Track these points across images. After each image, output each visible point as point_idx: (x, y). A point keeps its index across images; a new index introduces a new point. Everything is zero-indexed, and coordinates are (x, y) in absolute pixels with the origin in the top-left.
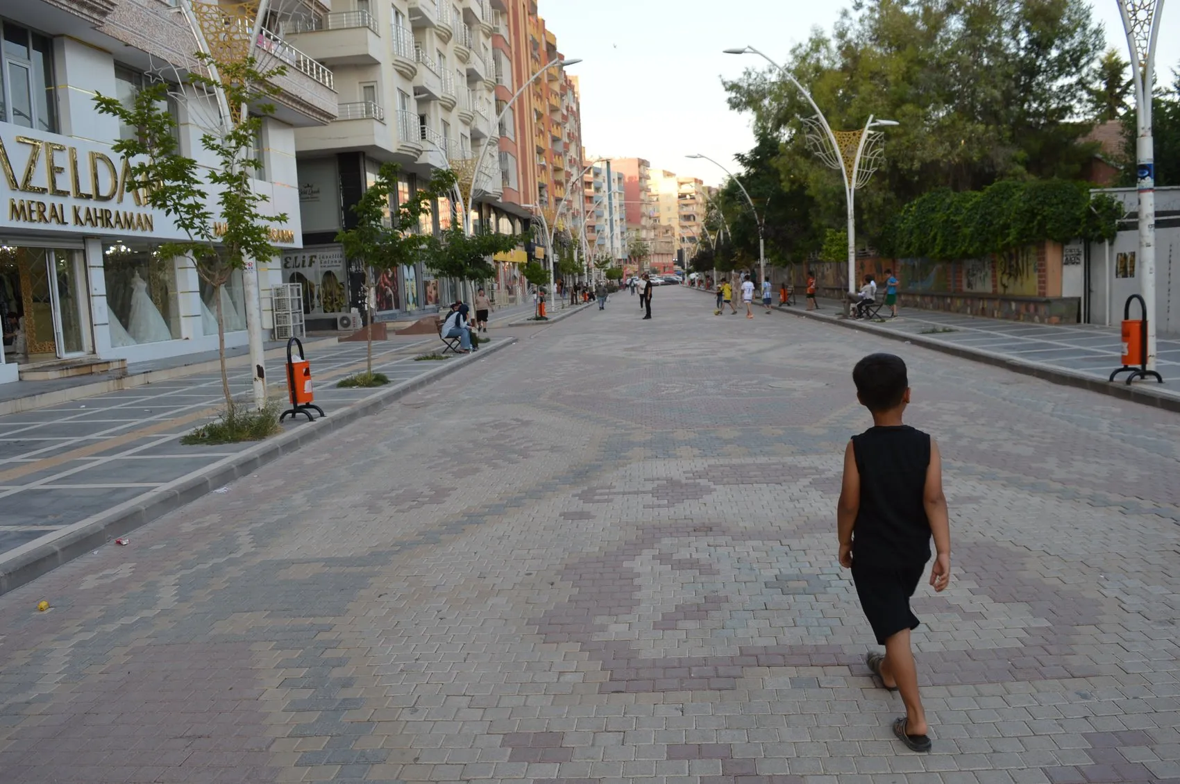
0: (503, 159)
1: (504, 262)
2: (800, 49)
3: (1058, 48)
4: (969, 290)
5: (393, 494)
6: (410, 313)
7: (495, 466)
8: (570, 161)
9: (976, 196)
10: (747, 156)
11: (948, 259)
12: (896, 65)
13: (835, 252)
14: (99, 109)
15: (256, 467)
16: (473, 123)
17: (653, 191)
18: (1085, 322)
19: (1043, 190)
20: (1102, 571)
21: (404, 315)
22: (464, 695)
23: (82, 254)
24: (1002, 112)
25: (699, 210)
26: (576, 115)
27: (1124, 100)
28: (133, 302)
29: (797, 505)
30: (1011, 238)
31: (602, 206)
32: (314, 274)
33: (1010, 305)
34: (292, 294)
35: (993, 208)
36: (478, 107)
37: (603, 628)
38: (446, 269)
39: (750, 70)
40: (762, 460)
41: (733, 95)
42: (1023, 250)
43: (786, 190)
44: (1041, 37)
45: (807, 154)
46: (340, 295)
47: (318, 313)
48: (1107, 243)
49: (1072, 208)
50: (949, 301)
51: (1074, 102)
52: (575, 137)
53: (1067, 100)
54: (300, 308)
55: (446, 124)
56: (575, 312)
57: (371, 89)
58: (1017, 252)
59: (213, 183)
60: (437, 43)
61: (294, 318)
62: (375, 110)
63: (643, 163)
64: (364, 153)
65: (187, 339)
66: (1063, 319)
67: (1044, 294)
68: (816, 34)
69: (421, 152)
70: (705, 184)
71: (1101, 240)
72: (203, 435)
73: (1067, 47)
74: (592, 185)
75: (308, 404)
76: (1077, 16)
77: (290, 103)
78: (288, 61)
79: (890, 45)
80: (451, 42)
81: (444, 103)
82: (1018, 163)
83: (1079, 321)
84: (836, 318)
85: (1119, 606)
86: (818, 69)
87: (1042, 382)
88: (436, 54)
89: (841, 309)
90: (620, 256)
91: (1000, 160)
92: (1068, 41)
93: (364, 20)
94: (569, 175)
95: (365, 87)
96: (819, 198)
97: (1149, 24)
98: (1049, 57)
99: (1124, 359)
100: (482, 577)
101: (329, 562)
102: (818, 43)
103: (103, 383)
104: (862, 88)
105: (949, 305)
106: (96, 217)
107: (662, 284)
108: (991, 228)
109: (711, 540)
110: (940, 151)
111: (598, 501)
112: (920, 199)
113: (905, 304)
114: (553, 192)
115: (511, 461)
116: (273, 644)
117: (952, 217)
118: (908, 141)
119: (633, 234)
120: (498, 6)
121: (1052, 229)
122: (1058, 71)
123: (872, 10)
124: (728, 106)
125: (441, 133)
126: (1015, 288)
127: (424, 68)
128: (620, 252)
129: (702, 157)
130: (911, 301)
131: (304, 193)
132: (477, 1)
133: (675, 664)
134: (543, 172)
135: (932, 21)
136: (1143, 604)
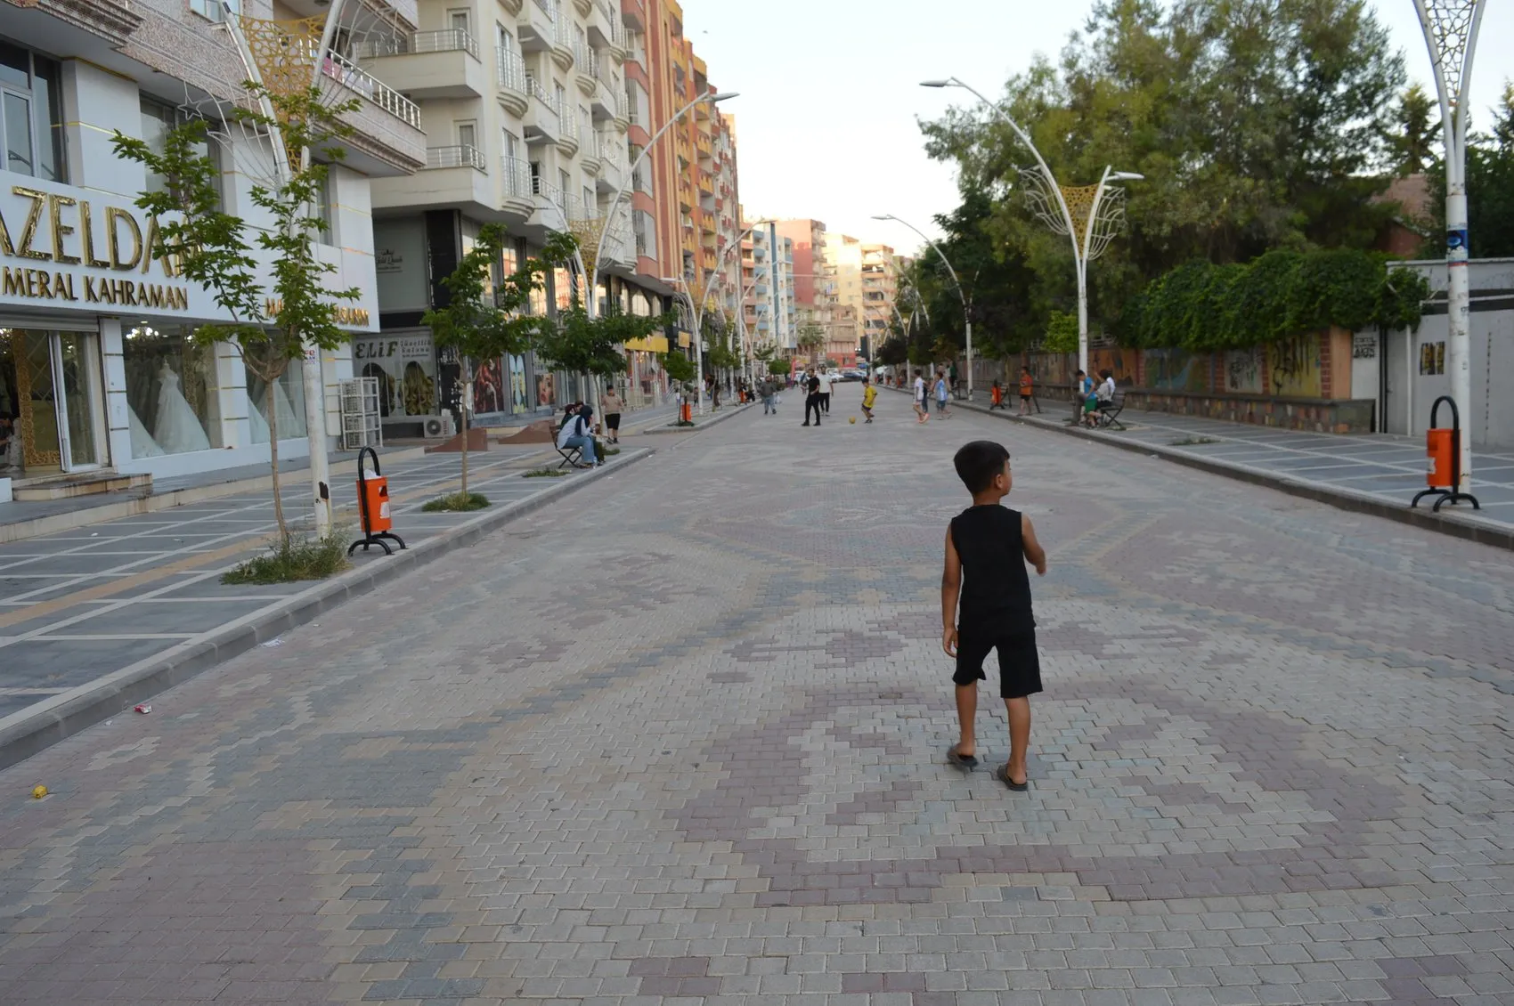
0: (638, 220)
1: (639, 351)
2: (1017, 82)
3: (1346, 82)
4: (1233, 390)
5: (493, 649)
6: (517, 417)
7: (625, 614)
8: (724, 222)
9: (1241, 270)
10: (950, 217)
11: (1208, 351)
12: (1139, 103)
13: (1062, 340)
14: (119, 153)
15: (316, 614)
16: (600, 173)
17: (830, 262)
18: (1380, 431)
19: (1327, 263)
20: (1401, 751)
21: (510, 418)
22: (582, 909)
23: (95, 336)
24: (1275, 163)
25: (888, 286)
26: (732, 164)
27: (1430, 148)
28: (162, 400)
30: (1285, 324)
33: (1285, 409)
34: (366, 391)
35: (1263, 285)
36: (606, 154)
37: (762, 823)
38: (564, 360)
39: (954, 107)
41: (933, 139)
42: (1301, 338)
43: (1000, 261)
44: (1324, 67)
45: (1026, 216)
48: (1408, 330)
49: (1364, 286)
50: (1207, 403)
51: (1366, 151)
52: (731, 193)
53: (1358, 147)
54: (376, 409)
55: (565, 175)
56: (728, 417)
57: (469, 130)
58: (1294, 340)
59: (264, 248)
60: (553, 71)
61: (368, 422)
62: (474, 156)
63: (817, 226)
64: (459, 210)
65: (230, 448)
66: (1353, 428)
67: (1327, 396)
68: (1039, 63)
69: (533, 210)
70: (897, 253)
71: (1401, 327)
72: (250, 572)
73: (1357, 80)
74: (752, 254)
75: (384, 532)
76: (1370, 42)
77: (365, 147)
78: (362, 93)
79: (1133, 77)
80: (573, 67)
81: (562, 148)
82: (1296, 228)
83: (1373, 429)
84: (1062, 425)
85: (1424, 795)
86: (1041, 107)
87: (1325, 509)
88: (553, 85)
90: (786, 345)
91: (1272, 224)
92: (1358, 73)
93: (460, 41)
94: (722, 240)
95: (461, 127)
96: (1041, 271)
97: (1462, 52)
98: (1334, 93)
99: (1431, 479)
100: (606, 756)
101: (409, 736)
102: (1041, 74)
103: (120, 505)
104: (1097, 132)
105: (1208, 409)
106: (115, 291)
108: (1261, 311)
109: (901, 709)
110: (1196, 213)
111: (757, 659)
112: (1171, 273)
113: (1151, 408)
114: (702, 262)
115: (646, 608)
116: (335, 842)
117: (1211, 297)
118: (1155, 200)
119: (804, 316)
120: (631, 22)
121: (1338, 313)
122: (1347, 111)
123: (1109, 32)
124: (926, 153)
125: (559, 187)
126: (1292, 387)
127: (537, 102)
128: (787, 340)
129: (893, 218)
130: (1159, 403)
131: (386, 261)
132: (606, 17)
133: (854, 869)
134: (689, 237)
135: (1186, 47)
136: (1454, 794)
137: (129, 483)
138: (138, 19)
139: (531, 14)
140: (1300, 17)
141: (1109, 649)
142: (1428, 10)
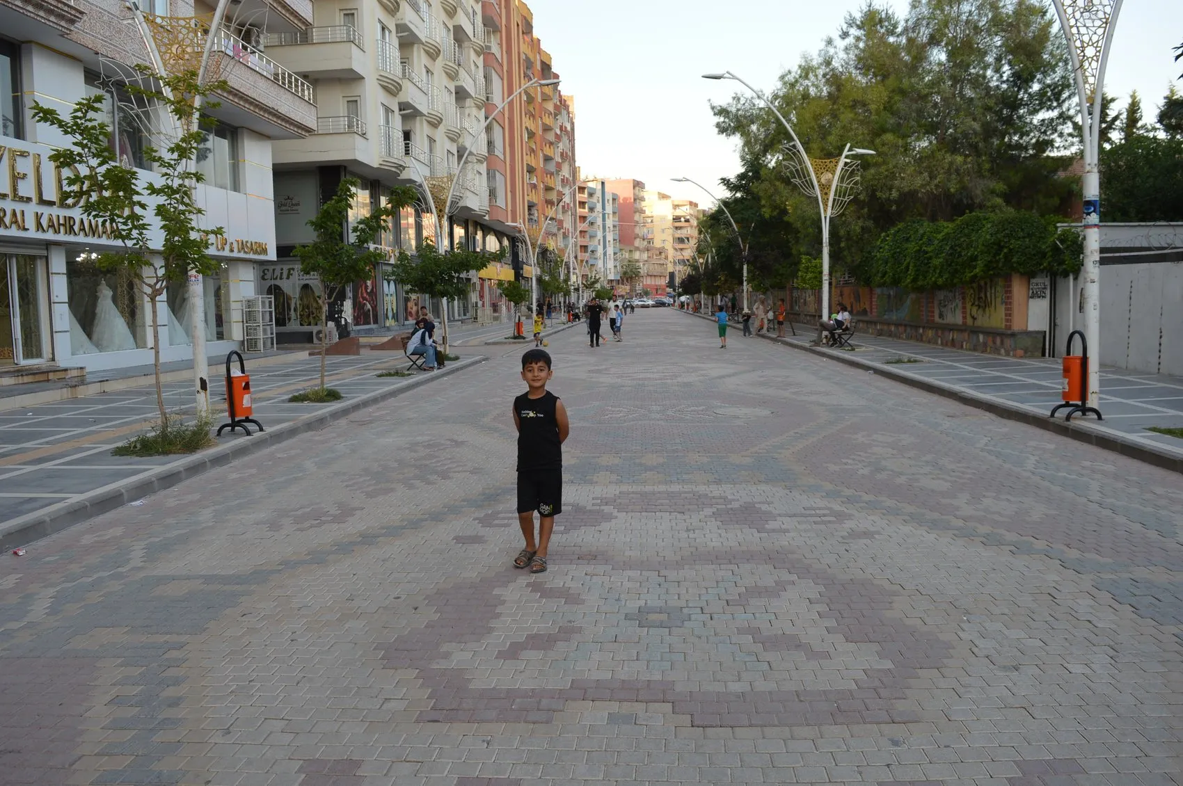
0: (491, 176)
1: (490, 279)
2: (789, 76)
3: (1039, 81)
4: (940, 321)
5: (299, 512)
6: (388, 329)
7: (411, 487)
8: (563, 181)
9: (948, 227)
10: (733, 180)
11: (920, 290)
12: (878, 97)
13: (810, 279)
14: (37, 118)
15: (180, 480)
16: (460, 140)
17: (648, 213)
18: (1049, 356)
19: (1010, 223)
20: (967, 612)
21: (383, 330)
22: (283, 719)
23: (44, 260)
24: (981, 145)
25: (692, 232)
26: (571, 136)
27: (1109, 135)
28: (98, 310)
29: (692, 535)
30: (977, 270)
31: (596, 226)
32: (291, 287)
33: (978, 337)
34: (263, 306)
35: (962, 239)
36: (466, 125)
37: (447, 656)
38: (416, 286)
39: (739, 95)
40: (676, 488)
41: (722, 119)
42: (991, 281)
43: (767, 216)
44: (1022, 70)
45: (787, 181)
46: (316, 309)
47: (294, 326)
48: (1071, 277)
49: (1038, 242)
50: (921, 331)
51: (1055, 136)
52: (569, 157)
53: (1048, 133)
54: (271, 320)
55: (432, 140)
56: (556, 332)
57: (354, 103)
58: (986, 284)
59: (150, 194)
60: (425, 60)
61: (265, 331)
62: (358, 124)
63: (638, 185)
64: (345, 167)
66: (1028, 353)
67: (1009, 327)
68: (806, 61)
69: (404, 168)
70: (700, 207)
71: (1066, 275)
72: (135, 447)
73: (1048, 81)
74: (586, 206)
75: (247, 418)
76: (1058, 51)
77: (266, 115)
78: (265, 74)
79: (875, 75)
80: (440, 58)
81: (429, 119)
82: (998, 195)
83: (1044, 355)
84: (807, 345)
85: (970, 649)
86: (806, 96)
87: (988, 416)
88: (424, 71)
89: (814, 336)
90: (611, 277)
91: (978, 192)
92: (1050, 75)
93: (348, 34)
94: (561, 194)
95: (348, 102)
96: (798, 225)
97: (1097, 61)
98: (1030, 90)
99: (1065, 395)
100: (351, 599)
101: (208, 579)
102: (806, 71)
103: (56, 391)
104: (842, 117)
105: (922, 336)
106: (59, 225)
107: (653, 306)
108: (960, 260)
109: (590, 569)
110: (919, 181)
111: (498, 525)
112: (896, 229)
113: (880, 333)
114: (544, 210)
115: (429, 483)
116: (120, 661)
117: (924, 248)
118: (886, 171)
119: (627, 255)
120: (490, 24)
121: (1018, 262)
122: (1040, 104)
123: (858, 39)
124: (716, 130)
125: (427, 150)
126: (984, 320)
127: (409, 84)
128: (613, 274)
129: (688, 180)
130: (885, 330)
131: (284, 205)
132: (469, 19)
133: (502, 695)
134: (534, 191)
135: (914, 52)
136: (995, 649)
137: (67, 375)
138: (82, 13)
139: (407, 14)
140: (1003, 30)
141: (771, 525)
142: (1071, 27)
